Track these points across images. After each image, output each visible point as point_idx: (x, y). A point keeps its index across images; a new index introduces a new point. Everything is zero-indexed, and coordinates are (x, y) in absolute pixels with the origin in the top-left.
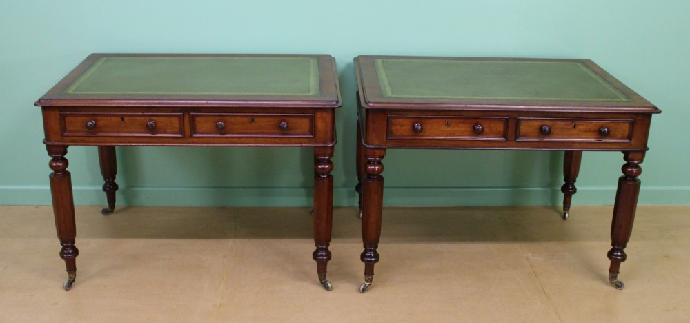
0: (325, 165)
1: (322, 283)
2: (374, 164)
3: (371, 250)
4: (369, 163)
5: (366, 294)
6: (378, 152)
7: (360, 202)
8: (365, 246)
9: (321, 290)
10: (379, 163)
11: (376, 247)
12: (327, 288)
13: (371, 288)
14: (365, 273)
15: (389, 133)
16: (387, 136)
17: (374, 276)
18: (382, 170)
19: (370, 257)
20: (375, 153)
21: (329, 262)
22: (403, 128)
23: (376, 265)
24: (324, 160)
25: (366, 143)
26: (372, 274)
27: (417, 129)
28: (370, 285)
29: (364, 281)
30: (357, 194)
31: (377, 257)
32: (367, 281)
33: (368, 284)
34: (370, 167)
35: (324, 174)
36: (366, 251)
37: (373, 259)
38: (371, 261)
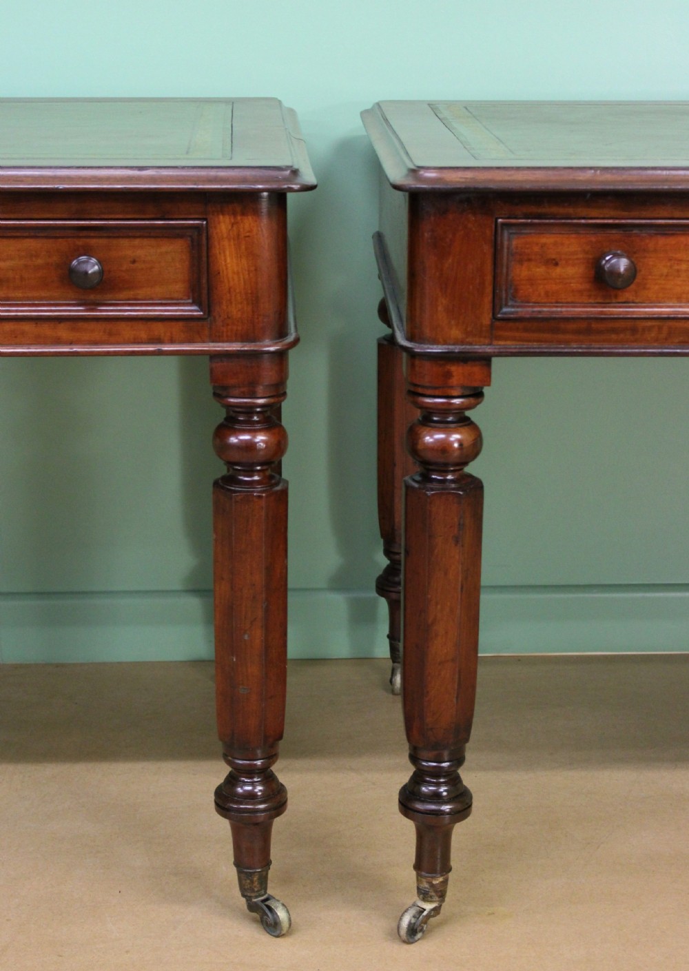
0: (254, 432)
1: (252, 907)
2: (444, 425)
3: (437, 773)
4: (428, 419)
5: (422, 948)
6: (458, 373)
7: (392, 637)
8: (414, 759)
9: (250, 933)
10: (464, 421)
11: (458, 760)
12: (272, 926)
13: (440, 925)
14: (418, 867)
15: (501, 289)
16: (495, 308)
17: (451, 875)
18: (473, 449)
19: (436, 797)
20: (448, 375)
21: (278, 823)
22: (558, 270)
23: (461, 833)
24: (249, 410)
25: (411, 338)
26: (446, 869)
27: (614, 273)
28: (436, 911)
29: (414, 898)
30: (383, 605)
31: (463, 802)
32: (424, 896)
33: (428, 907)
34: (431, 438)
35: (250, 473)
36: (419, 778)
37: (447, 808)
38: (439, 813)
